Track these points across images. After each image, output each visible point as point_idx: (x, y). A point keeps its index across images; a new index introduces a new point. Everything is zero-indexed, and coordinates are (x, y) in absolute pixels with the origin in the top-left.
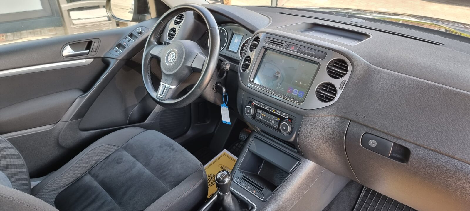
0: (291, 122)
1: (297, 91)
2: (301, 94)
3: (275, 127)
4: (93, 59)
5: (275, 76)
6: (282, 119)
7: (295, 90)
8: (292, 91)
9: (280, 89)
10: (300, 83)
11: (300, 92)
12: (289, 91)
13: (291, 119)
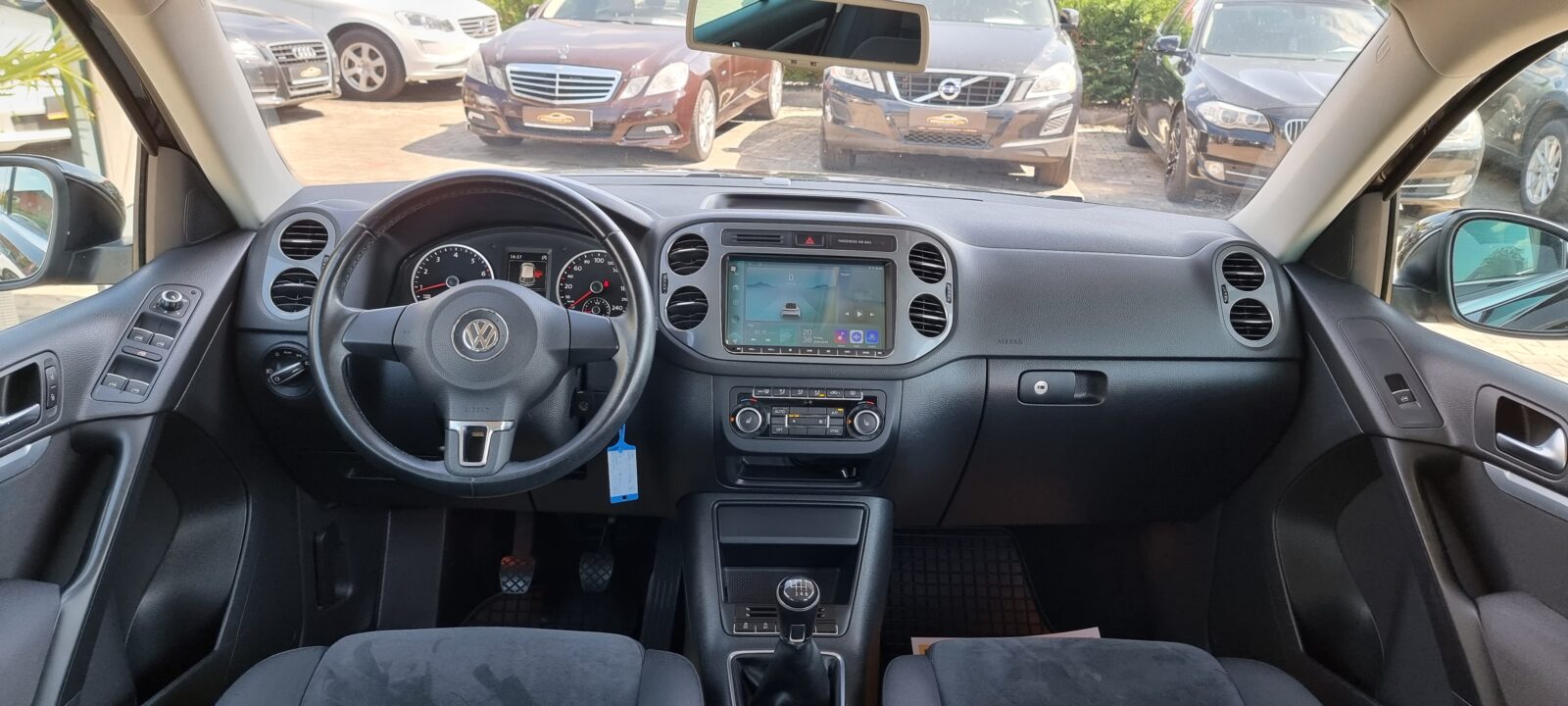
0: (876, 405)
1: (859, 335)
2: (872, 336)
3: (836, 431)
4: (49, 437)
5: (785, 316)
6: (849, 407)
7: (852, 332)
8: (846, 336)
9: (815, 342)
10: (859, 314)
11: (868, 334)
12: (840, 338)
13: (874, 399)
